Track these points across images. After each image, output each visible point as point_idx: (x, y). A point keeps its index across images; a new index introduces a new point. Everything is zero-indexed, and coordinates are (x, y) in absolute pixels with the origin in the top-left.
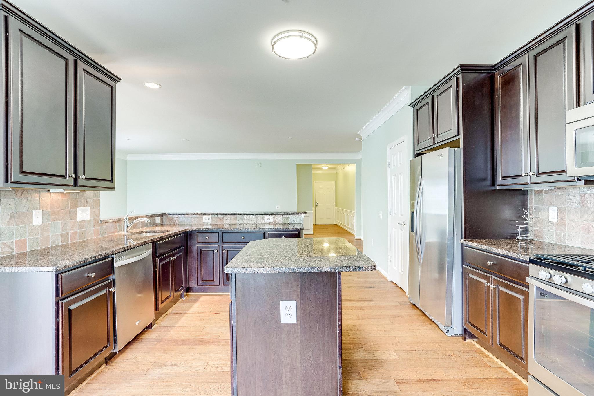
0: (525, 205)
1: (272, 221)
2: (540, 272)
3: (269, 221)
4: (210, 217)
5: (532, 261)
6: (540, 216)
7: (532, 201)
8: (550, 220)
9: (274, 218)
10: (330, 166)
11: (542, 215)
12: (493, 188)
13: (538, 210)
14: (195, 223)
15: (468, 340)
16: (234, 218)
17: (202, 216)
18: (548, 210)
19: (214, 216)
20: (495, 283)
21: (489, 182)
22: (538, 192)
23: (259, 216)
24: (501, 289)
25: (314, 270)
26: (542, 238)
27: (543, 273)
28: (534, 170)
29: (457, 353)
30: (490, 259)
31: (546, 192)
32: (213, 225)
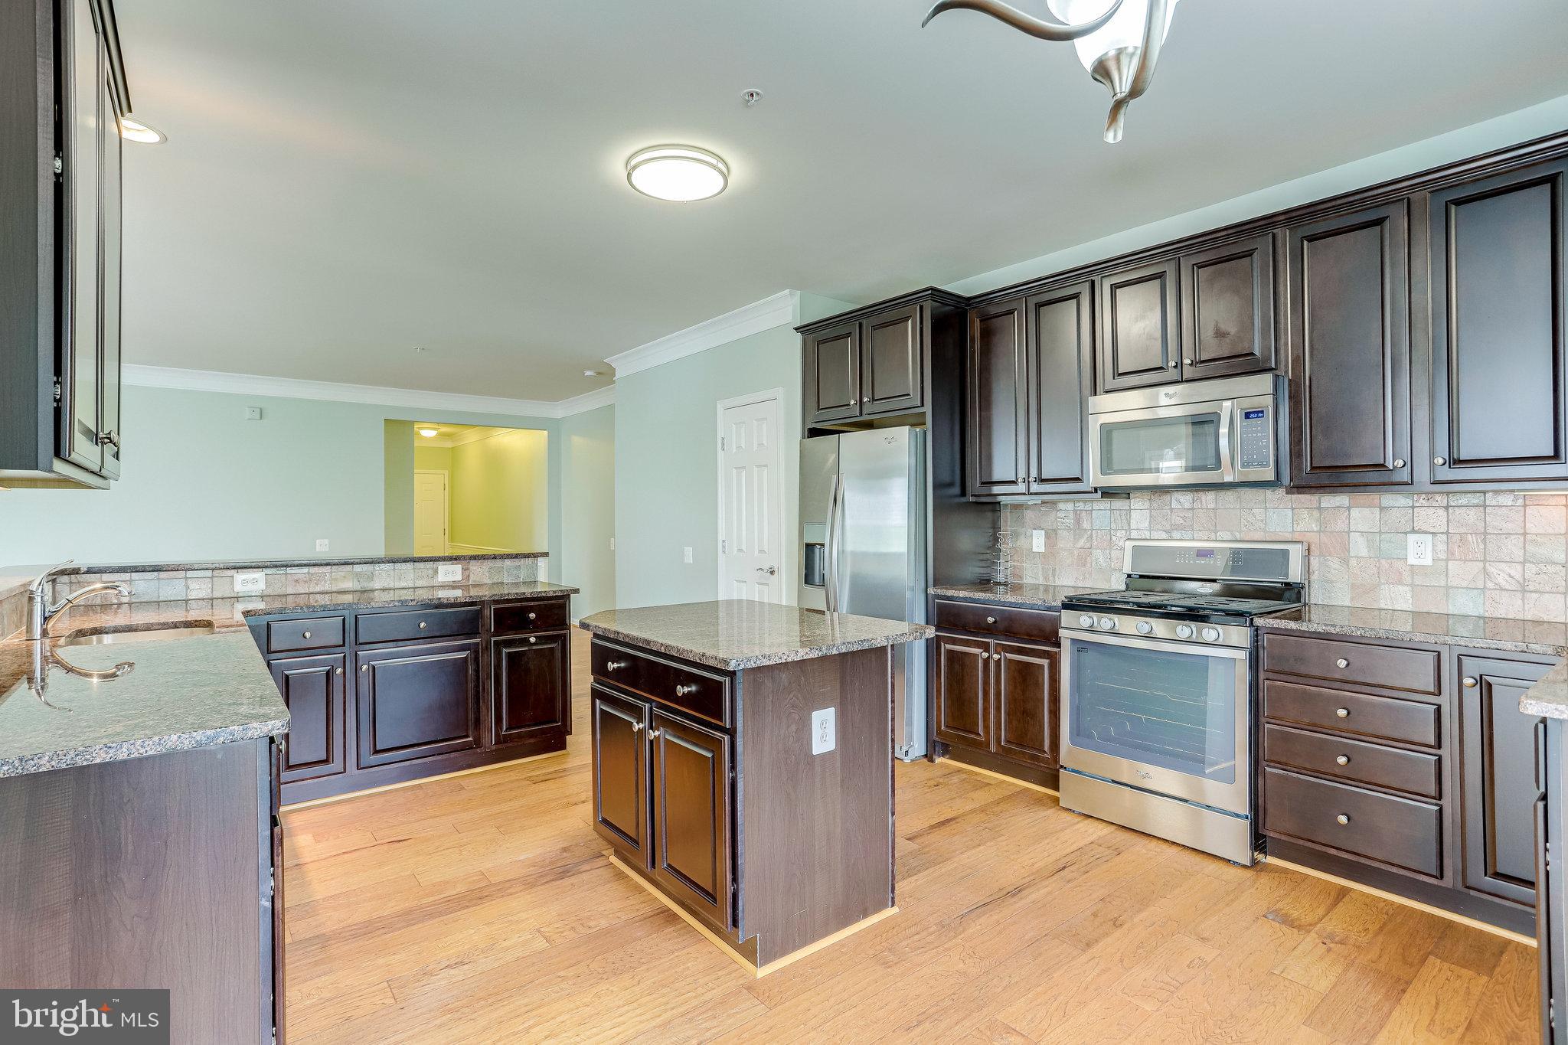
0: (996, 527)
1: (458, 577)
2: (1082, 619)
3: (450, 578)
4: (259, 575)
5: (1066, 606)
6: (1018, 544)
7: (1007, 522)
8: (1035, 549)
9: (464, 570)
10: (445, 429)
11: (1022, 542)
12: (963, 500)
13: (1016, 535)
14: (201, 596)
15: (938, 760)
16: (343, 574)
17: (229, 573)
18: (1032, 536)
19: (269, 571)
20: (999, 649)
21: (956, 490)
22: (1017, 507)
23: (421, 565)
24: (1010, 656)
25: (866, 646)
26: (1021, 578)
27: (1085, 619)
28: (1034, 473)
29: (941, 780)
30: (990, 613)
31: (1028, 507)
32: (269, 599)
